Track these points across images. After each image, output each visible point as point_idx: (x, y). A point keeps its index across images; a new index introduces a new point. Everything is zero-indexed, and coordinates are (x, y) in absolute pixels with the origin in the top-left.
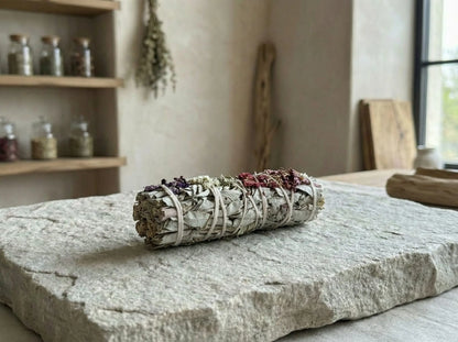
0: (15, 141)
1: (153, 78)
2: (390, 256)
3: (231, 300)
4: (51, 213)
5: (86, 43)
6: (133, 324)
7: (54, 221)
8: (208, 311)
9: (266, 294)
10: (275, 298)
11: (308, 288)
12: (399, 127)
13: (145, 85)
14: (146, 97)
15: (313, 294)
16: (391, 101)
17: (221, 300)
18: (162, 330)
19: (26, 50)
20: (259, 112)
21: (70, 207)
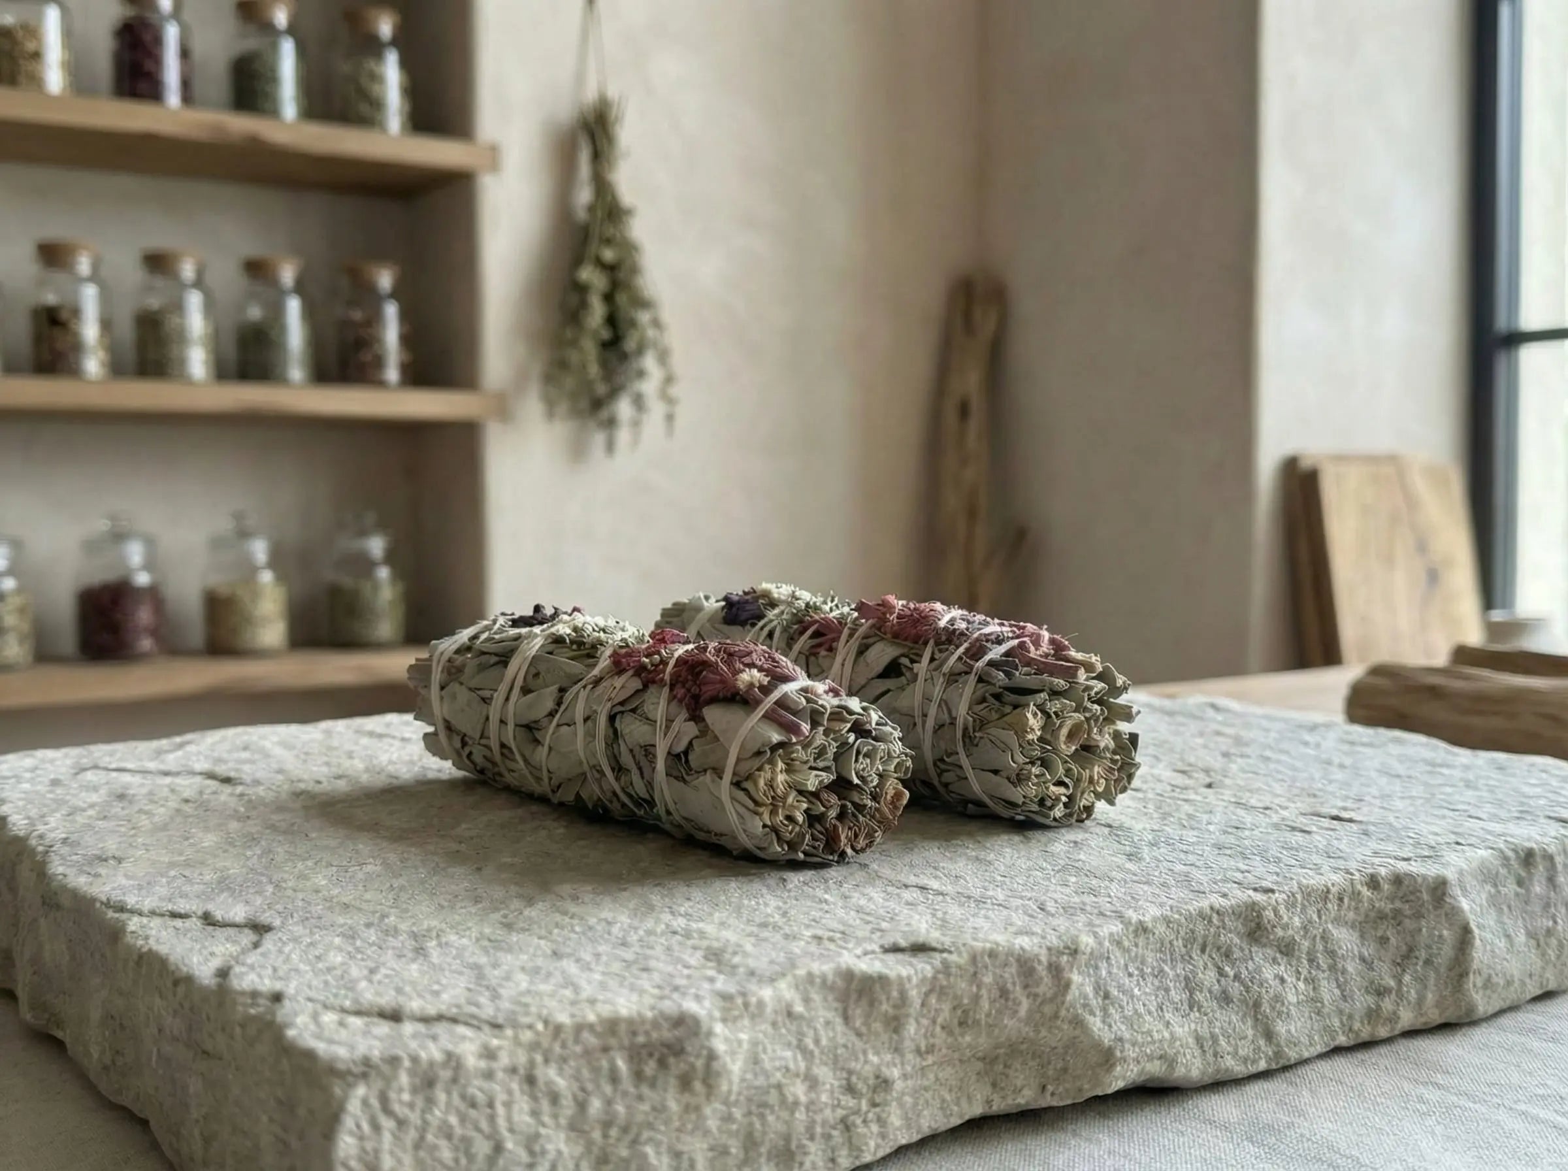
0: (154, 594)
1: (601, 389)
2: (1314, 881)
3: (767, 993)
4: (219, 761)
5: (385, 280)
6: (433, 1052)
7: (227, 780)
8: (683, 1021)
9: (882, 979)
10: (914, 994)
11: (1025, 966)
12: (1422, 547)
13: (576, 413)
14: (578, 452)
15: (1046, 987)
16: (1392, 459)
17: (732, 989)
18: (531, 1080)
19: (194, 301)
20: (952, 501)
21: (285, 745)
